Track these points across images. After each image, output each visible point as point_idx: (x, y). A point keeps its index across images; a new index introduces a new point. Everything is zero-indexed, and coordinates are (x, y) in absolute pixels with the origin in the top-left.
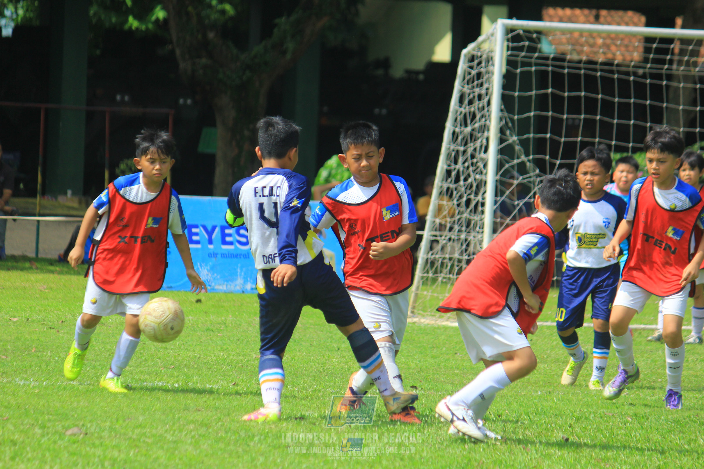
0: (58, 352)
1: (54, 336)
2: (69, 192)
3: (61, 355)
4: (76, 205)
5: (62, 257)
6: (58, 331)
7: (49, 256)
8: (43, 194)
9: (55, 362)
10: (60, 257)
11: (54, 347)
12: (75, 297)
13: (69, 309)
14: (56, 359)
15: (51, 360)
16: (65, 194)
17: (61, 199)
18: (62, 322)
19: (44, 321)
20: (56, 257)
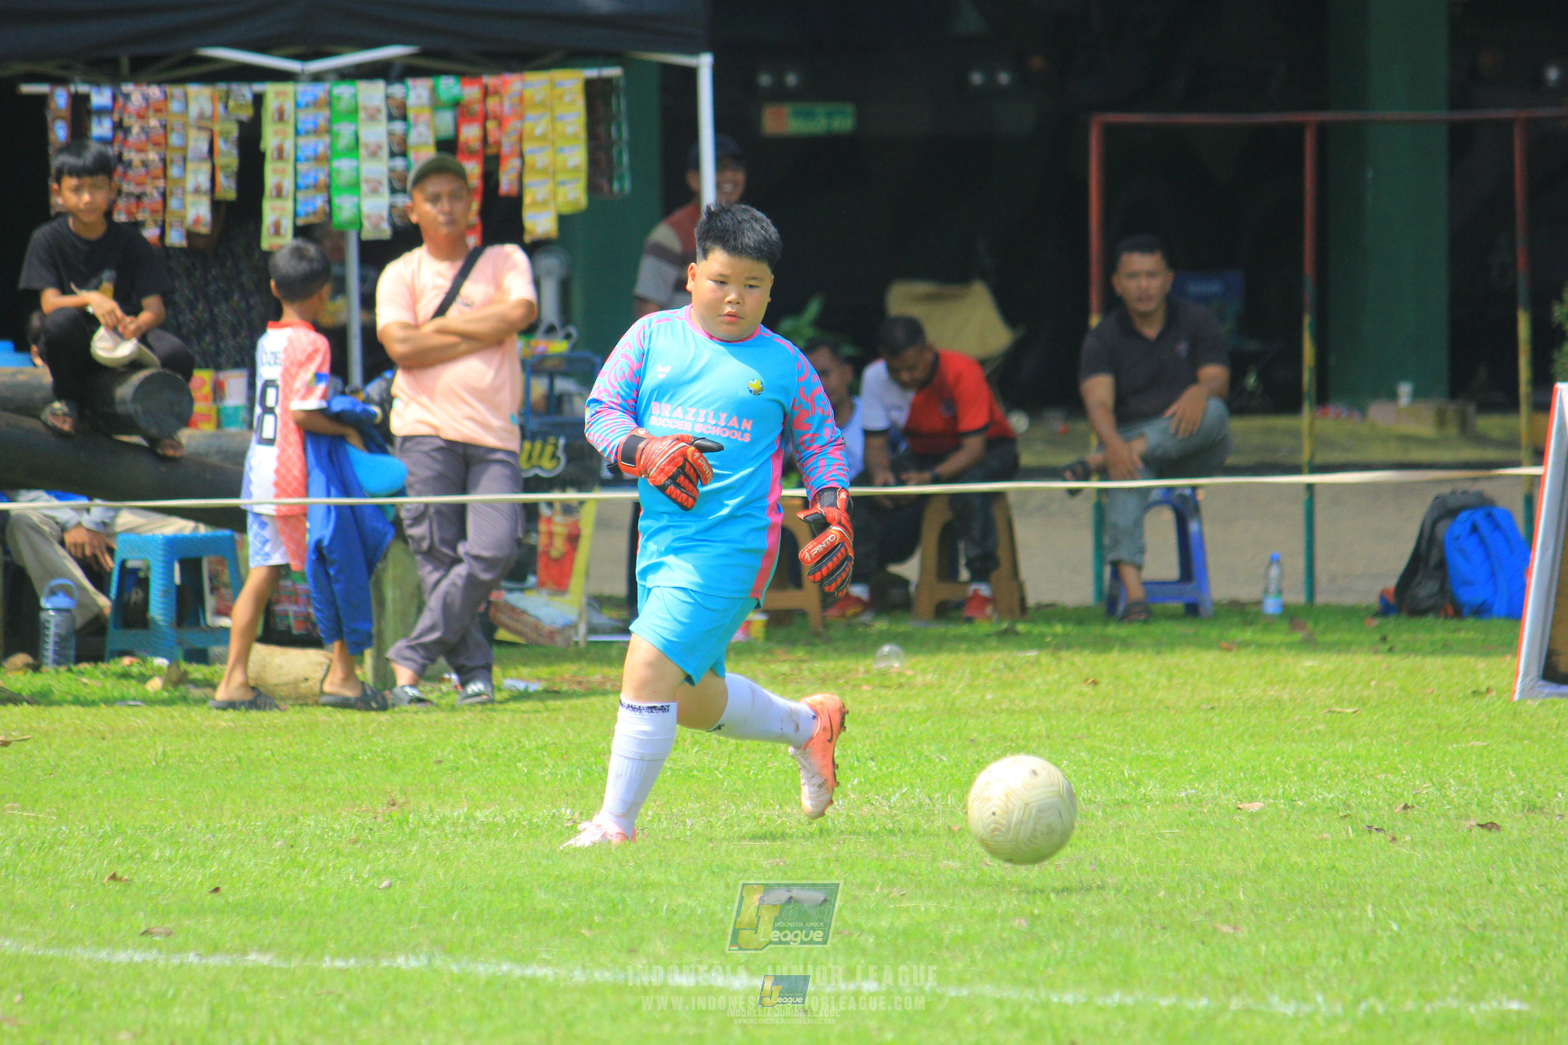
0: (1398, 907)
1: (1382, 856)
2: (1405, 390)
3: (1408, 915)
4: (1427, 430)
5: (1391, 598)
6: (1394, 839)
7: (1349, 600)
8: (1322, 399)
9: (1391, 938)
10: (1383, 597)
11: (1385, 891)
12: (1440, 728)
13: (1425, 764)
14: (1395, 927)
15: (1379, 932)
16: (1393, 396)
17: (1380, 414)
18: (1406, 807)
19: (1349, 807)
20: (1373, 601)
